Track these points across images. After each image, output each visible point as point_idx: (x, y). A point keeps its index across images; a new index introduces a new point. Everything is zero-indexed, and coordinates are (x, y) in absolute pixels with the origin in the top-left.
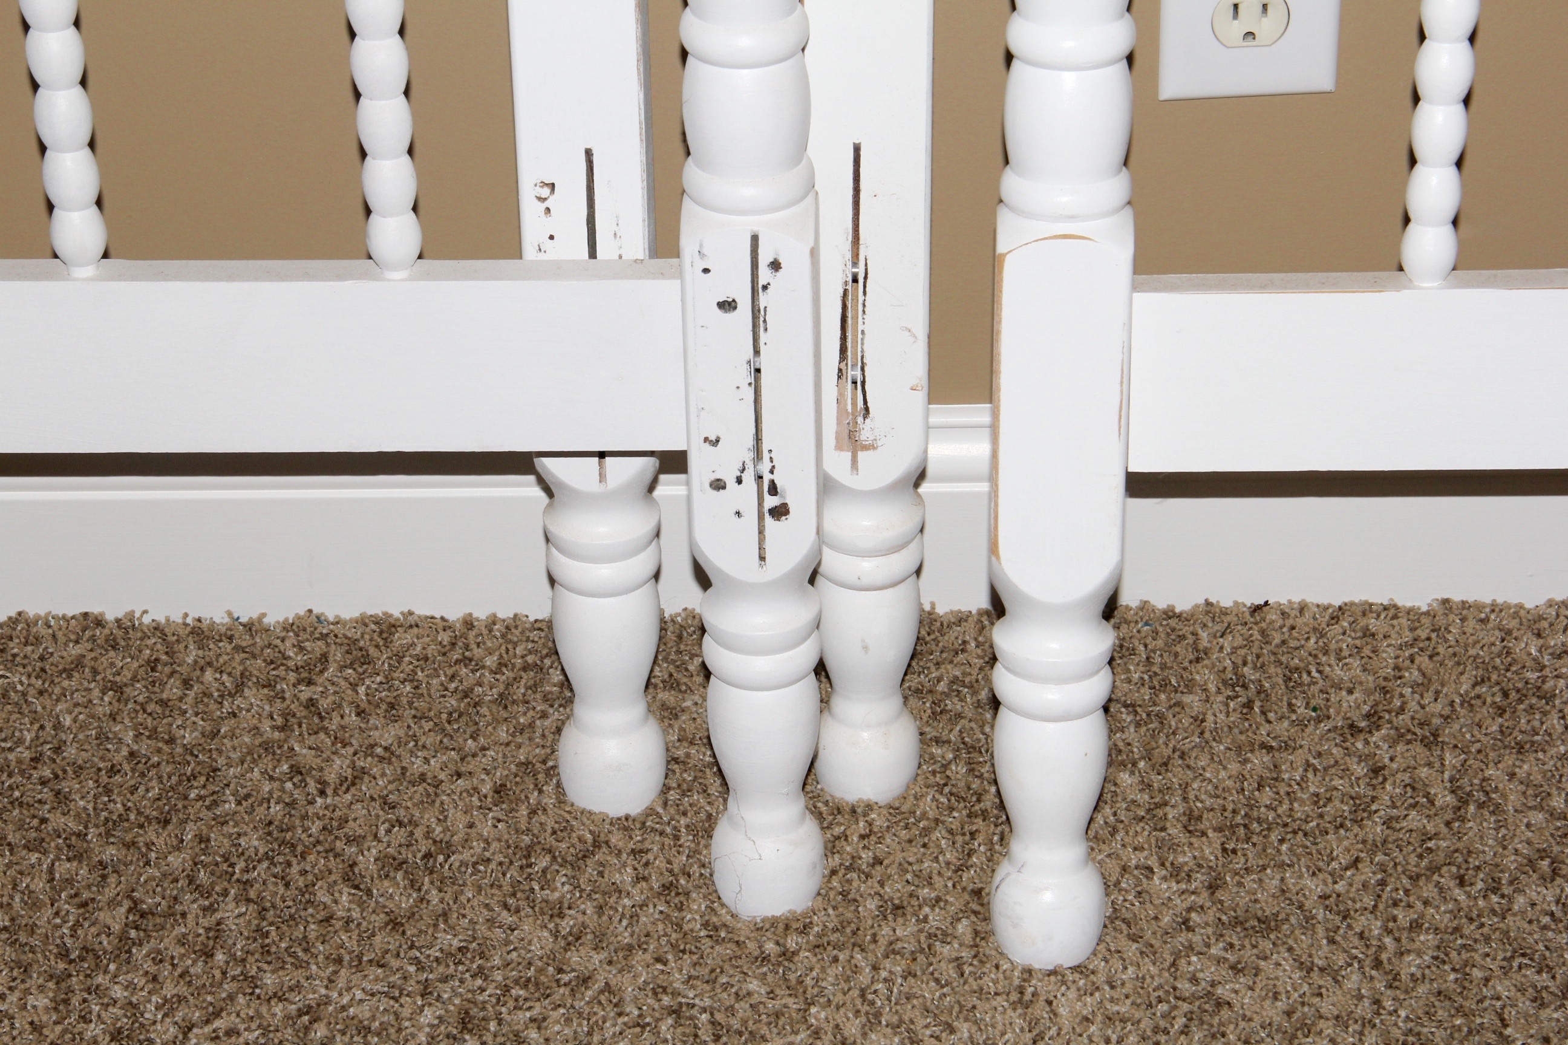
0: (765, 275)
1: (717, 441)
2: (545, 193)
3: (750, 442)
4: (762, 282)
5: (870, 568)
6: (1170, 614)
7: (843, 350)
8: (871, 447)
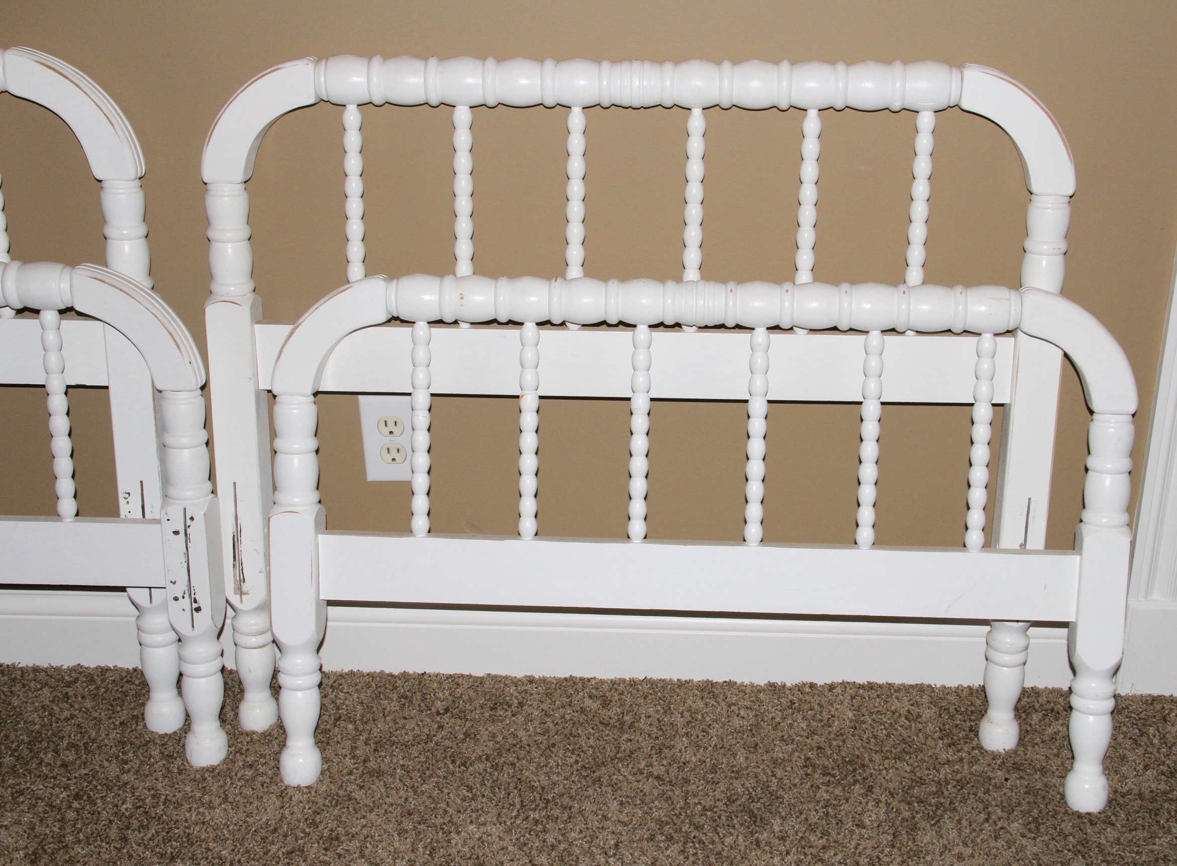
0: (189, 522)
1: (175, 582)
2: (127, 496)
3: (186, 583)
4: (187, 525)
5: (254, 640)
6: (391, 675)
7: (234, 557)
8: (246, 594)
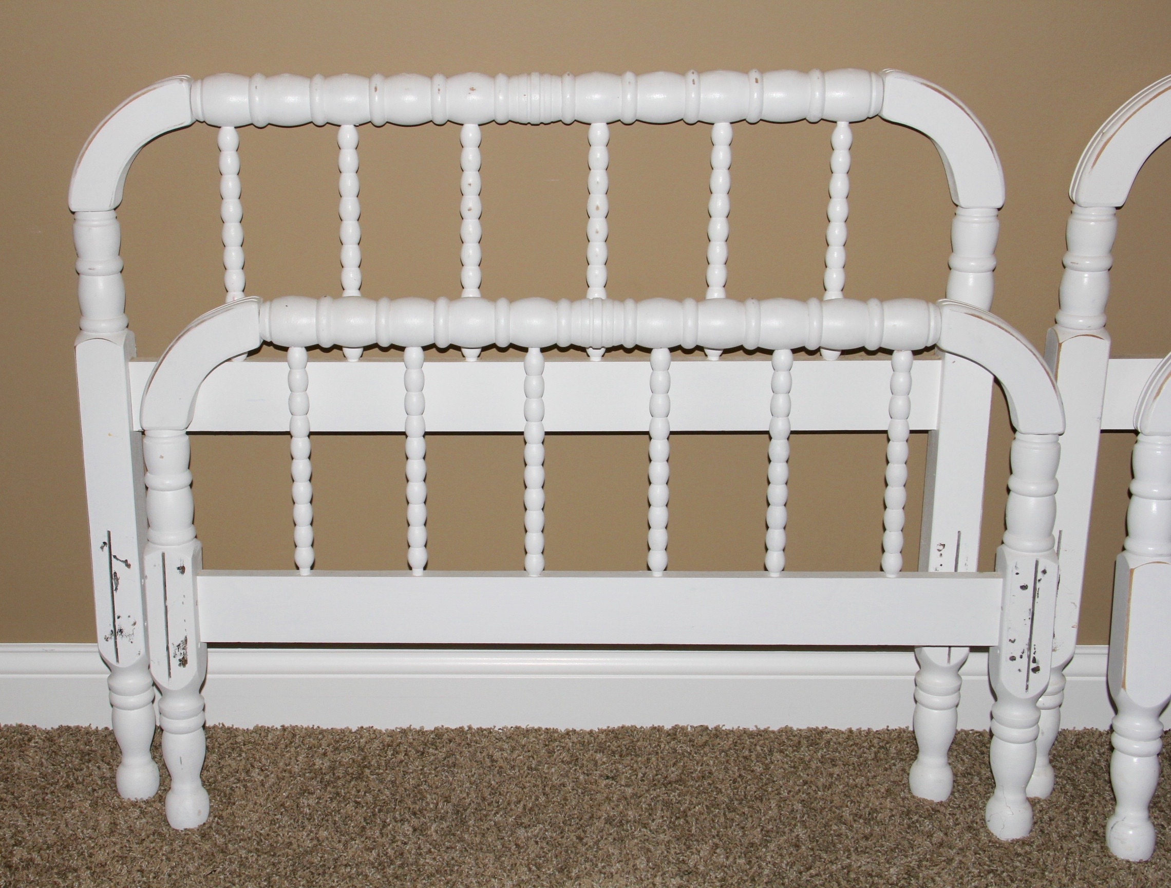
0: (1040, 576)
1: (1014, 641)
2: (941, 548)
3: (1027, 641)
4: (1038, 578)
